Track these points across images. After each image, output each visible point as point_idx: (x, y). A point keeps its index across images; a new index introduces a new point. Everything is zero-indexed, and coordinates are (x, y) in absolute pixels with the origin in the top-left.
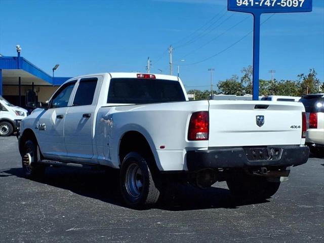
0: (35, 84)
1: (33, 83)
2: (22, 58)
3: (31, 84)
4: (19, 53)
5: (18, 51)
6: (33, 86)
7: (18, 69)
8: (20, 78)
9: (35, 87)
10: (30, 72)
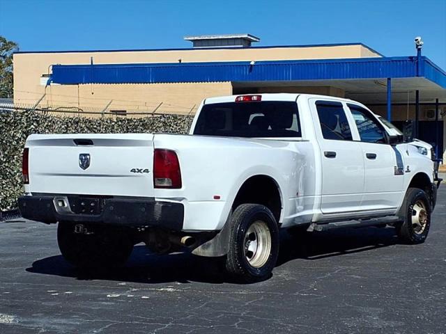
0: (439, 102)
1: (437, 100)
2: (424, 57)
3: (435, 102)
4: (419, 50)
5: (417, 46)
6: (437, 104)
7: (418, 76)
8: (417, 92)
9: (439, 106)
10: (435, 82)
